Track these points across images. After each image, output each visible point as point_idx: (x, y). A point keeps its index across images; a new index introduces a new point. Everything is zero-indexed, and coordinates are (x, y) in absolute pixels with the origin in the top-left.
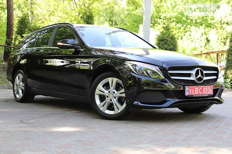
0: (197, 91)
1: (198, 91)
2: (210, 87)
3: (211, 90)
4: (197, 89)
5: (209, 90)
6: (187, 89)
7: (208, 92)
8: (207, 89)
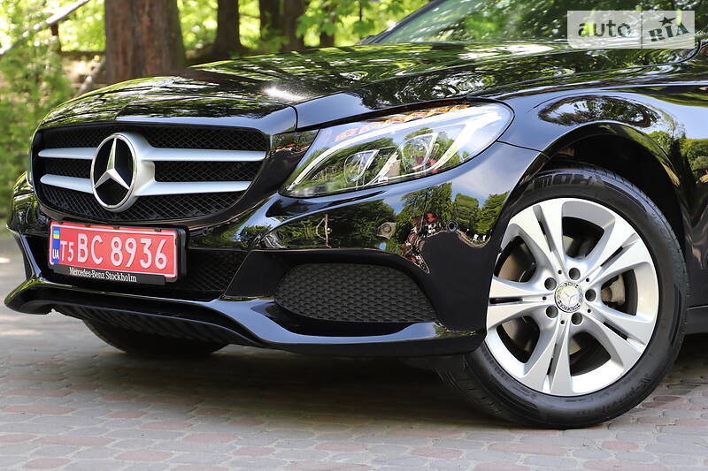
0: (84, 248)
1: (89, 247)
2: (156, 238)
4: (83, 242)
5: (147, 251)
6: (57, 236)
7: (142, 261)
8: (130, 244)
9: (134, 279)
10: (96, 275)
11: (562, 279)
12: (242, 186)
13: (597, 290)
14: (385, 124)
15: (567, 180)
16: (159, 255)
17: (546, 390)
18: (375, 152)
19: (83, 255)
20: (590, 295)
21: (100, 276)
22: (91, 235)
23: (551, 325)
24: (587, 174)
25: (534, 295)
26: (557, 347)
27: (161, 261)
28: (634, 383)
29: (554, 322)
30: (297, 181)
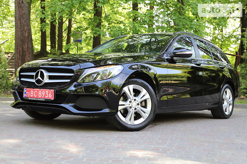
0: (32, 93)
6: (25, 91)
7: (46, 96)
8: (43, 92)
9: (44, 100)
10: (35, 99)
11: (133, 101)
12: (69, 81)
13: (139, 103)
14: (98, 68)
15: (134, 81)
16: (50, 95)
17: (129, 123)
18: (96, 74)
19: (32, 95)
20: (138, 104)
21: (36, 99)
22: (34, 91)
23: (130, 110)
24: (138, 80)
25: (127, 104)
26: (132, 115)
27: (50, 96)
28: (146, 122)
29: (131, 109)
30: (80, 80)
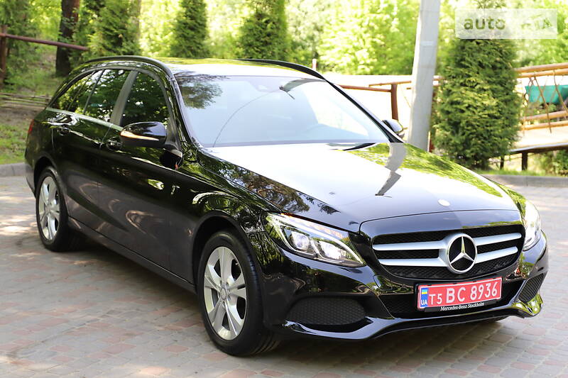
0: (452, 295)
1: (456, 295)
2: (493, 283)
3: (494, 290)
4: (451, 292)
5: (488, 289)
6: (425, 292)
7: (486, 295)
8: (481, 288)
9: (483, 304)
10: (460, 307)
19: (451, 298)
21: (465, 307)
27: (494, 293)
